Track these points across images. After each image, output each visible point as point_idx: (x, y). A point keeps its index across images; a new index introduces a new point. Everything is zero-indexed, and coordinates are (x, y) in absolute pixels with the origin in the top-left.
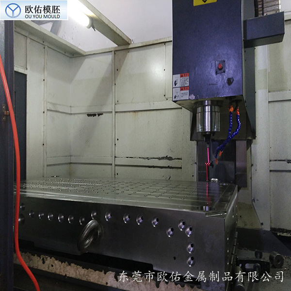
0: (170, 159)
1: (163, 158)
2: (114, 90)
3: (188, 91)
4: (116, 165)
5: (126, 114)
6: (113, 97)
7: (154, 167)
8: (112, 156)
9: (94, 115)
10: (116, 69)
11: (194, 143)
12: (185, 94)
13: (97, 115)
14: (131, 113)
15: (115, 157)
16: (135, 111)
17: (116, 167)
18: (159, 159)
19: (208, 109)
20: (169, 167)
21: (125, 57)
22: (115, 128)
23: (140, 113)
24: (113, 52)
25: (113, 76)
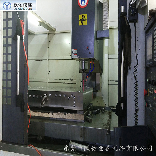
0: (72, 80)
1: (69, 80)
2: (48, 50)
3: (77, 55)
4: (48, 82)
5: (53, 60)
6: (48, 53)
7: (65, 83)
8: (47, 79)
9: (39, 60)
10: (49, 41)
11: (81, 73)
12: (76, 56)
13: (40, 61)
14: (55, 60)
15: (48, 79)
16: (57, 60)
17: (49, 83)
18: (67, 80)
19: (84, 61)
20: (71, 83)
21: (53, 36)
22: (48, 66)
23: (59, 60)
24: (48, 34)
25: (48, 44)
